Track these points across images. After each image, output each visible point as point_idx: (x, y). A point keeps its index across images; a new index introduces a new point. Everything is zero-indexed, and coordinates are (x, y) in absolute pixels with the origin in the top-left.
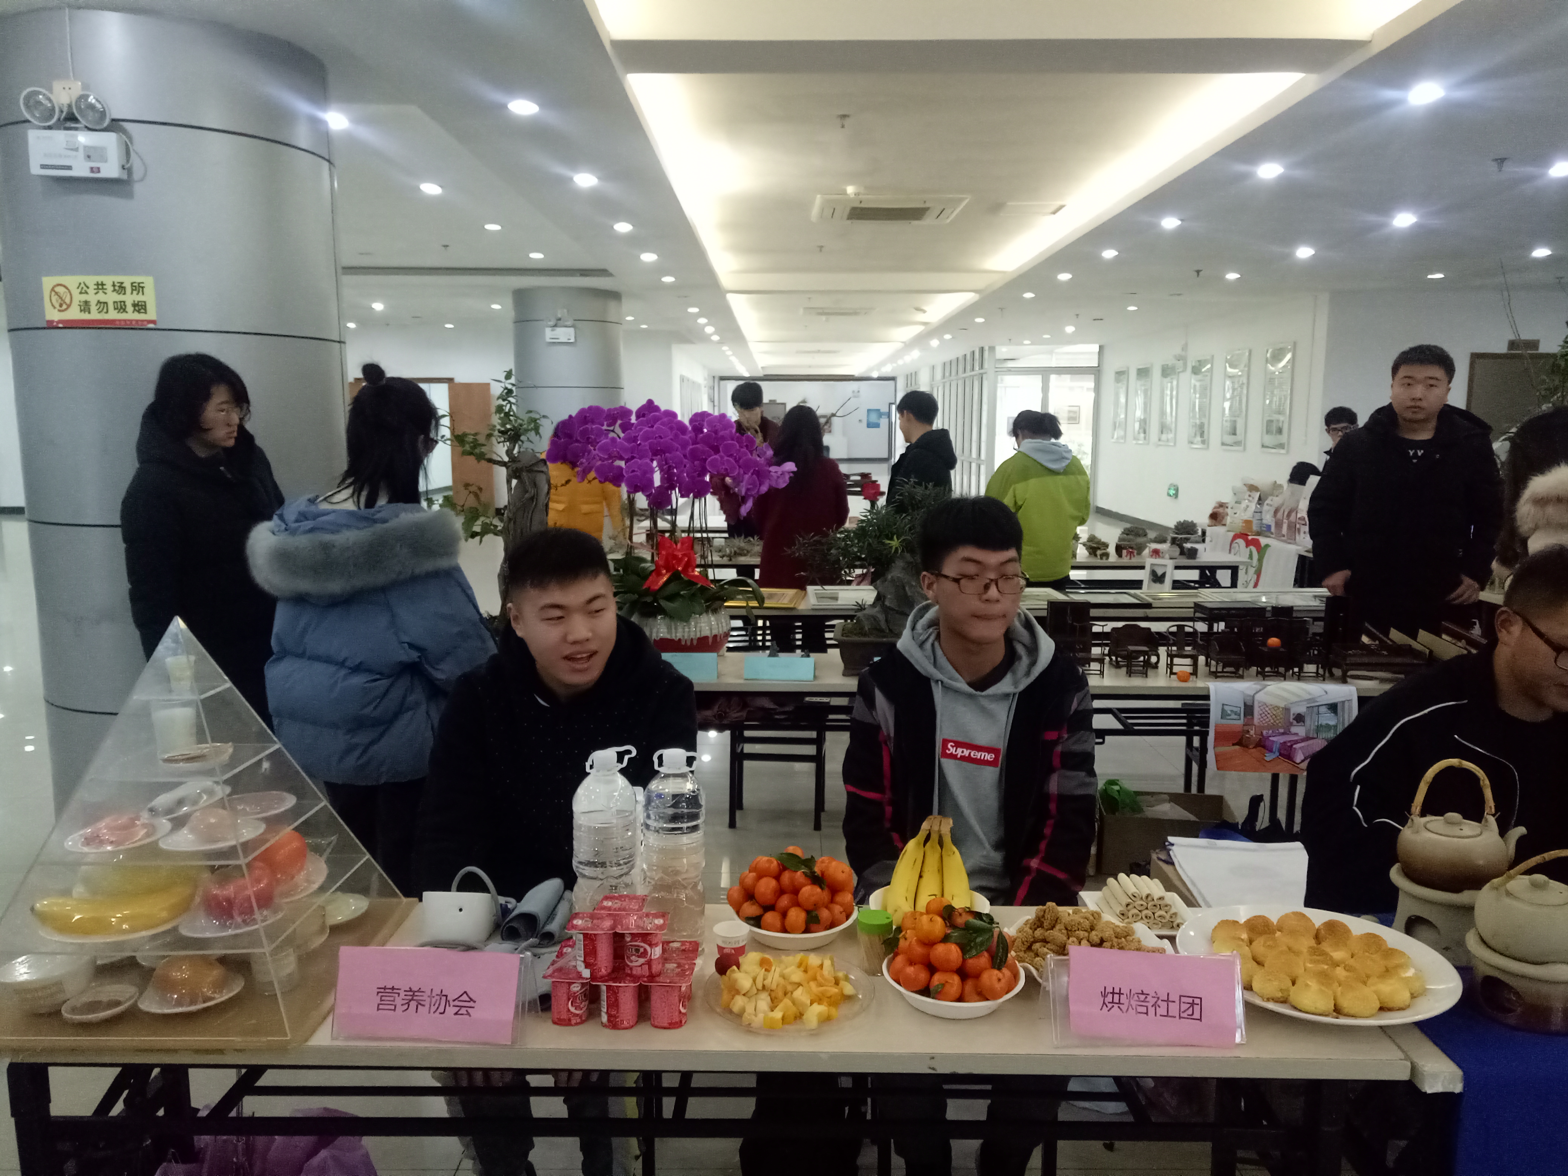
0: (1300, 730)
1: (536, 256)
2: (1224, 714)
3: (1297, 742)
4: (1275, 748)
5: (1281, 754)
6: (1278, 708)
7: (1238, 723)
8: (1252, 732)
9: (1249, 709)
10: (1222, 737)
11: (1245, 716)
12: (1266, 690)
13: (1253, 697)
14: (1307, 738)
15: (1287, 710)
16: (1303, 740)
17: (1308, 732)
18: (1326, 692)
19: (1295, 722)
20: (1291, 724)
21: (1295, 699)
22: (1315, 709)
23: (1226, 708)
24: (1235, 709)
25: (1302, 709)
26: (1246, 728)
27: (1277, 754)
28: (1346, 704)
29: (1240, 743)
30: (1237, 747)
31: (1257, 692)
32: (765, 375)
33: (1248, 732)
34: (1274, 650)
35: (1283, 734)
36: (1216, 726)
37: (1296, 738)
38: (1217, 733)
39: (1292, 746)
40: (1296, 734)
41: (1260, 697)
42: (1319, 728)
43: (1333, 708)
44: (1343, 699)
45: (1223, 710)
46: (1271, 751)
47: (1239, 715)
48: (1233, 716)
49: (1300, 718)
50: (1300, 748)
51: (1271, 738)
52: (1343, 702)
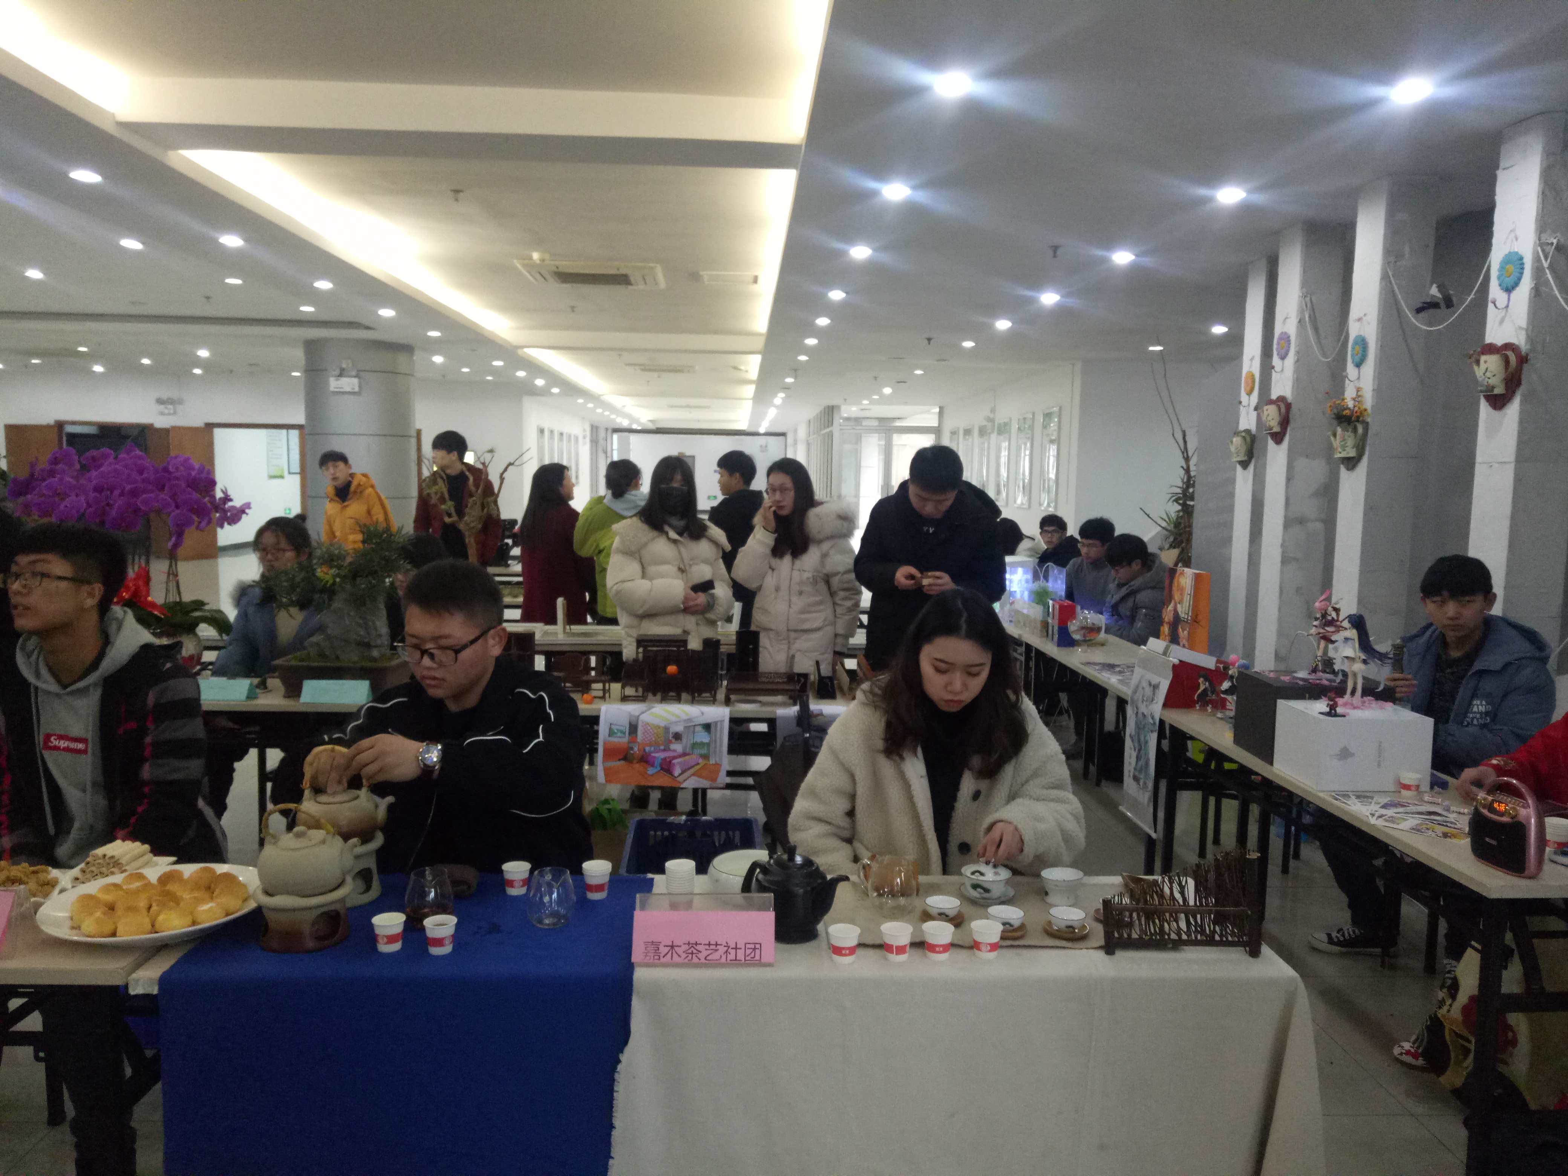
0: (678, 747)
1: (307, 309)
2: (611, 733)
3: (675, 758)
4: (657, 763)
5: (662, 769)
6: (659, 727)
7: (623, 740)
8: (636, 749)
9: (633, 728)
10: (610, 753)
11: (630, 734)
12: (651, 711)
13: (638, 716)
14: (684, 754)
15: (666, 729)
16: (680, 756)
17: (685, 748)
18: (703, 713)
19: (673, 740)
20: (670, 742)
21: (674, 719)
22: (692, 729)
23: (613, 727)
24: (622, 728)
25: (679, 728)
26: (631, 745)
27: (659, 768)
28: (719, 724)
29: (625, 759)
30: (622, 762)
31: (643, 713)
32: (658, 429)
33: (632, 749)
34: (672, 676)
35: (664, 750)
36: (605, 743)
37: (675, 754)
38: (605, 750)
39: (670, 762)
40: (675, 751)
41: (645, 718)
42: (694, 745)
43: (707, 727)
44: (716, 720)
45: (610, 729)
46: (653, 765)
47: (624, 733)
48: (619, 734)
49: (677, 737)
50: (678, 763)
51: (653, 755)
52: (716, 723)
